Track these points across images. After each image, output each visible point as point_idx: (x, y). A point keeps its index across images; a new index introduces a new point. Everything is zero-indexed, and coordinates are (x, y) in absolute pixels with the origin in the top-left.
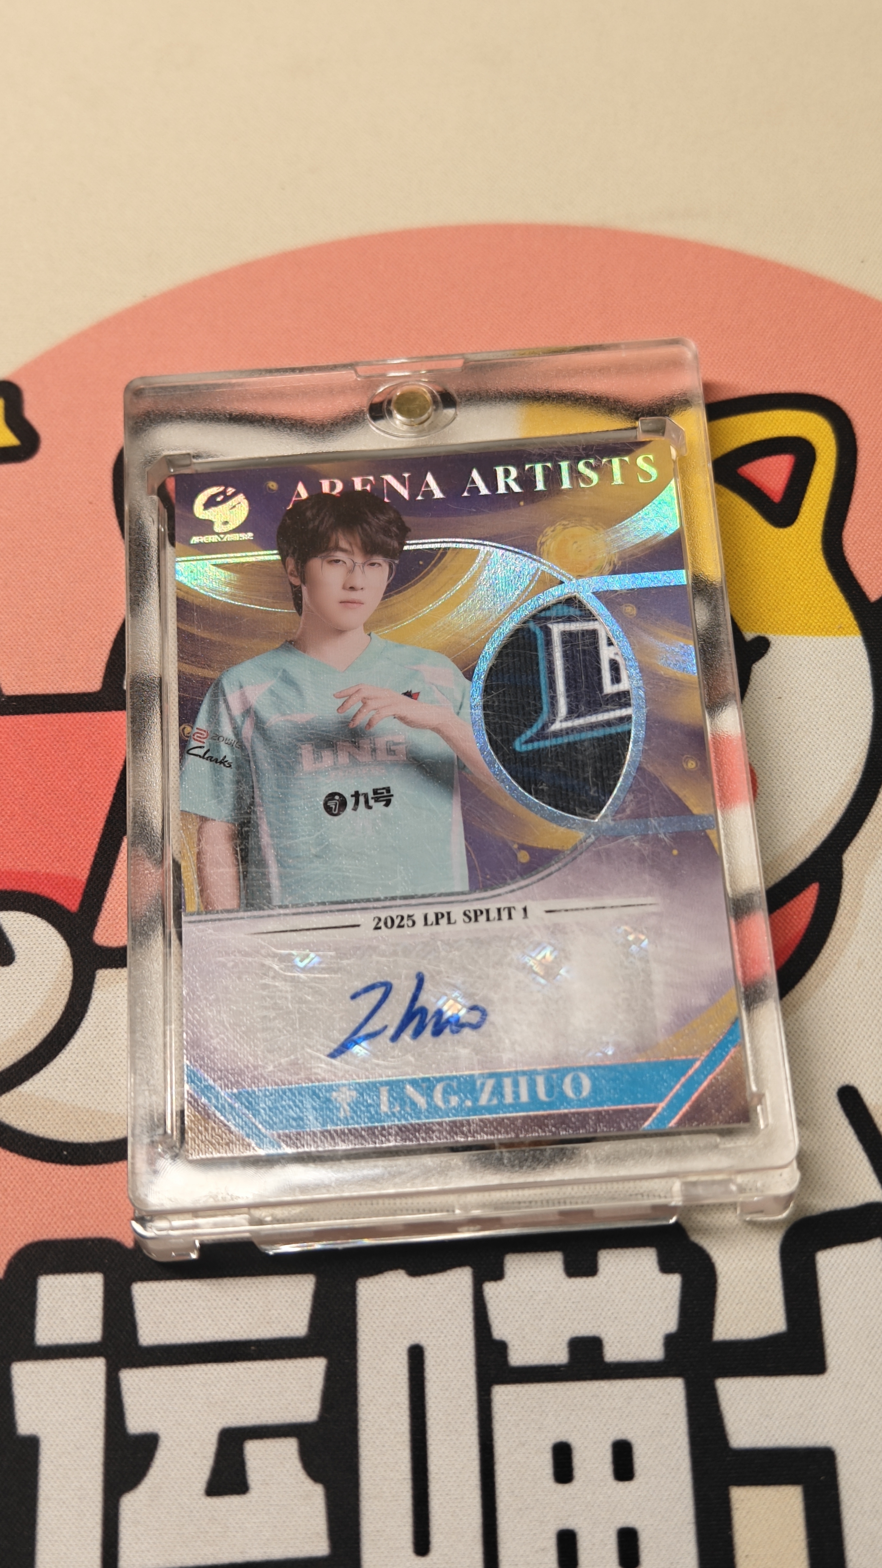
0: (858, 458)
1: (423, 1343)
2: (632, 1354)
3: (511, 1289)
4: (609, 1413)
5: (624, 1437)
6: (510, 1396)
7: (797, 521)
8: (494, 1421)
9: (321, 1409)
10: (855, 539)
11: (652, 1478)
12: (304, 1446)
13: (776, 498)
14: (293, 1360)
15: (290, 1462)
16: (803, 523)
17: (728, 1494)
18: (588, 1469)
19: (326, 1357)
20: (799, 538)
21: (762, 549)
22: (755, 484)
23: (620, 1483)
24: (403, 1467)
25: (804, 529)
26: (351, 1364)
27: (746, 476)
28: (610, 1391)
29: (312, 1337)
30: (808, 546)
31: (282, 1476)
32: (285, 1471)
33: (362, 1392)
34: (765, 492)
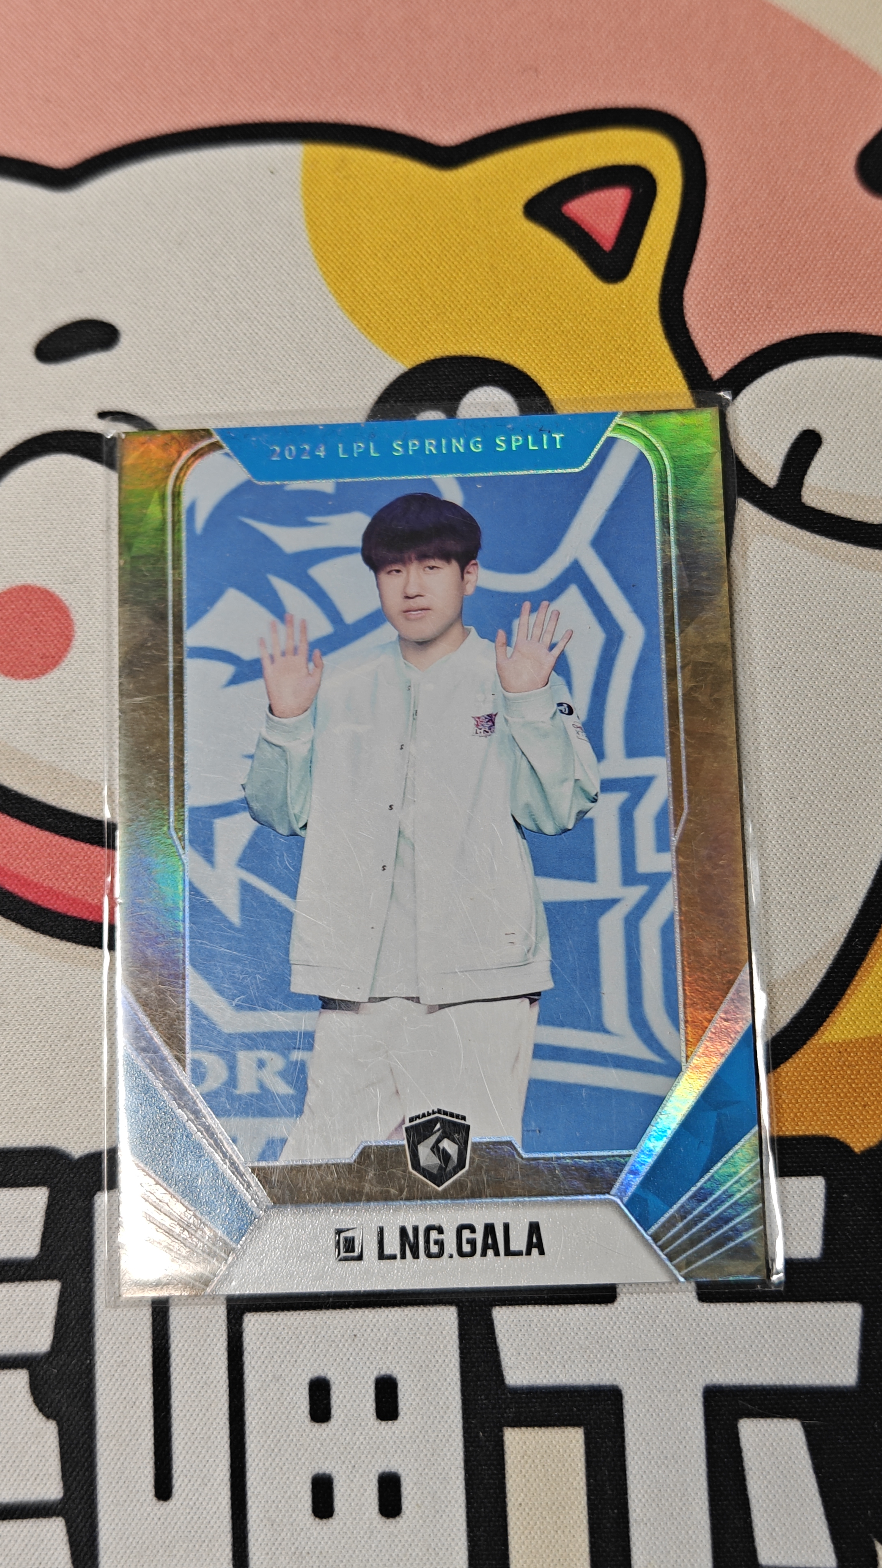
0: (707, 193)
4: (373, 1345)
5: (389, 1373)
6: (263, 1326)
7: (630, 274)
8: (246, 1354)
9: (54, 1338)
10: (698, 299)
11: (419, 1417)
12: (36, 1379)
13: (607, 245)
14: (23, 1284)
15: (20, 1396)
16: (637, 277)
17: (502, 1436)
18: (348, 1407)
19: (59, 1280)
20: (631, 297)
21: (587, 311)
22: (583, 226)
23: (383, 1423)
24: (144, 1403)
25: (638, 285)
26: (88, 1289)
27: (572, 215)
28: (374, 1320)
29: (45, 1258)
30: (642, 308)
31: (11, 1411)
32: (15, 1406)
33: (100, 1320)
34: (594, 237)
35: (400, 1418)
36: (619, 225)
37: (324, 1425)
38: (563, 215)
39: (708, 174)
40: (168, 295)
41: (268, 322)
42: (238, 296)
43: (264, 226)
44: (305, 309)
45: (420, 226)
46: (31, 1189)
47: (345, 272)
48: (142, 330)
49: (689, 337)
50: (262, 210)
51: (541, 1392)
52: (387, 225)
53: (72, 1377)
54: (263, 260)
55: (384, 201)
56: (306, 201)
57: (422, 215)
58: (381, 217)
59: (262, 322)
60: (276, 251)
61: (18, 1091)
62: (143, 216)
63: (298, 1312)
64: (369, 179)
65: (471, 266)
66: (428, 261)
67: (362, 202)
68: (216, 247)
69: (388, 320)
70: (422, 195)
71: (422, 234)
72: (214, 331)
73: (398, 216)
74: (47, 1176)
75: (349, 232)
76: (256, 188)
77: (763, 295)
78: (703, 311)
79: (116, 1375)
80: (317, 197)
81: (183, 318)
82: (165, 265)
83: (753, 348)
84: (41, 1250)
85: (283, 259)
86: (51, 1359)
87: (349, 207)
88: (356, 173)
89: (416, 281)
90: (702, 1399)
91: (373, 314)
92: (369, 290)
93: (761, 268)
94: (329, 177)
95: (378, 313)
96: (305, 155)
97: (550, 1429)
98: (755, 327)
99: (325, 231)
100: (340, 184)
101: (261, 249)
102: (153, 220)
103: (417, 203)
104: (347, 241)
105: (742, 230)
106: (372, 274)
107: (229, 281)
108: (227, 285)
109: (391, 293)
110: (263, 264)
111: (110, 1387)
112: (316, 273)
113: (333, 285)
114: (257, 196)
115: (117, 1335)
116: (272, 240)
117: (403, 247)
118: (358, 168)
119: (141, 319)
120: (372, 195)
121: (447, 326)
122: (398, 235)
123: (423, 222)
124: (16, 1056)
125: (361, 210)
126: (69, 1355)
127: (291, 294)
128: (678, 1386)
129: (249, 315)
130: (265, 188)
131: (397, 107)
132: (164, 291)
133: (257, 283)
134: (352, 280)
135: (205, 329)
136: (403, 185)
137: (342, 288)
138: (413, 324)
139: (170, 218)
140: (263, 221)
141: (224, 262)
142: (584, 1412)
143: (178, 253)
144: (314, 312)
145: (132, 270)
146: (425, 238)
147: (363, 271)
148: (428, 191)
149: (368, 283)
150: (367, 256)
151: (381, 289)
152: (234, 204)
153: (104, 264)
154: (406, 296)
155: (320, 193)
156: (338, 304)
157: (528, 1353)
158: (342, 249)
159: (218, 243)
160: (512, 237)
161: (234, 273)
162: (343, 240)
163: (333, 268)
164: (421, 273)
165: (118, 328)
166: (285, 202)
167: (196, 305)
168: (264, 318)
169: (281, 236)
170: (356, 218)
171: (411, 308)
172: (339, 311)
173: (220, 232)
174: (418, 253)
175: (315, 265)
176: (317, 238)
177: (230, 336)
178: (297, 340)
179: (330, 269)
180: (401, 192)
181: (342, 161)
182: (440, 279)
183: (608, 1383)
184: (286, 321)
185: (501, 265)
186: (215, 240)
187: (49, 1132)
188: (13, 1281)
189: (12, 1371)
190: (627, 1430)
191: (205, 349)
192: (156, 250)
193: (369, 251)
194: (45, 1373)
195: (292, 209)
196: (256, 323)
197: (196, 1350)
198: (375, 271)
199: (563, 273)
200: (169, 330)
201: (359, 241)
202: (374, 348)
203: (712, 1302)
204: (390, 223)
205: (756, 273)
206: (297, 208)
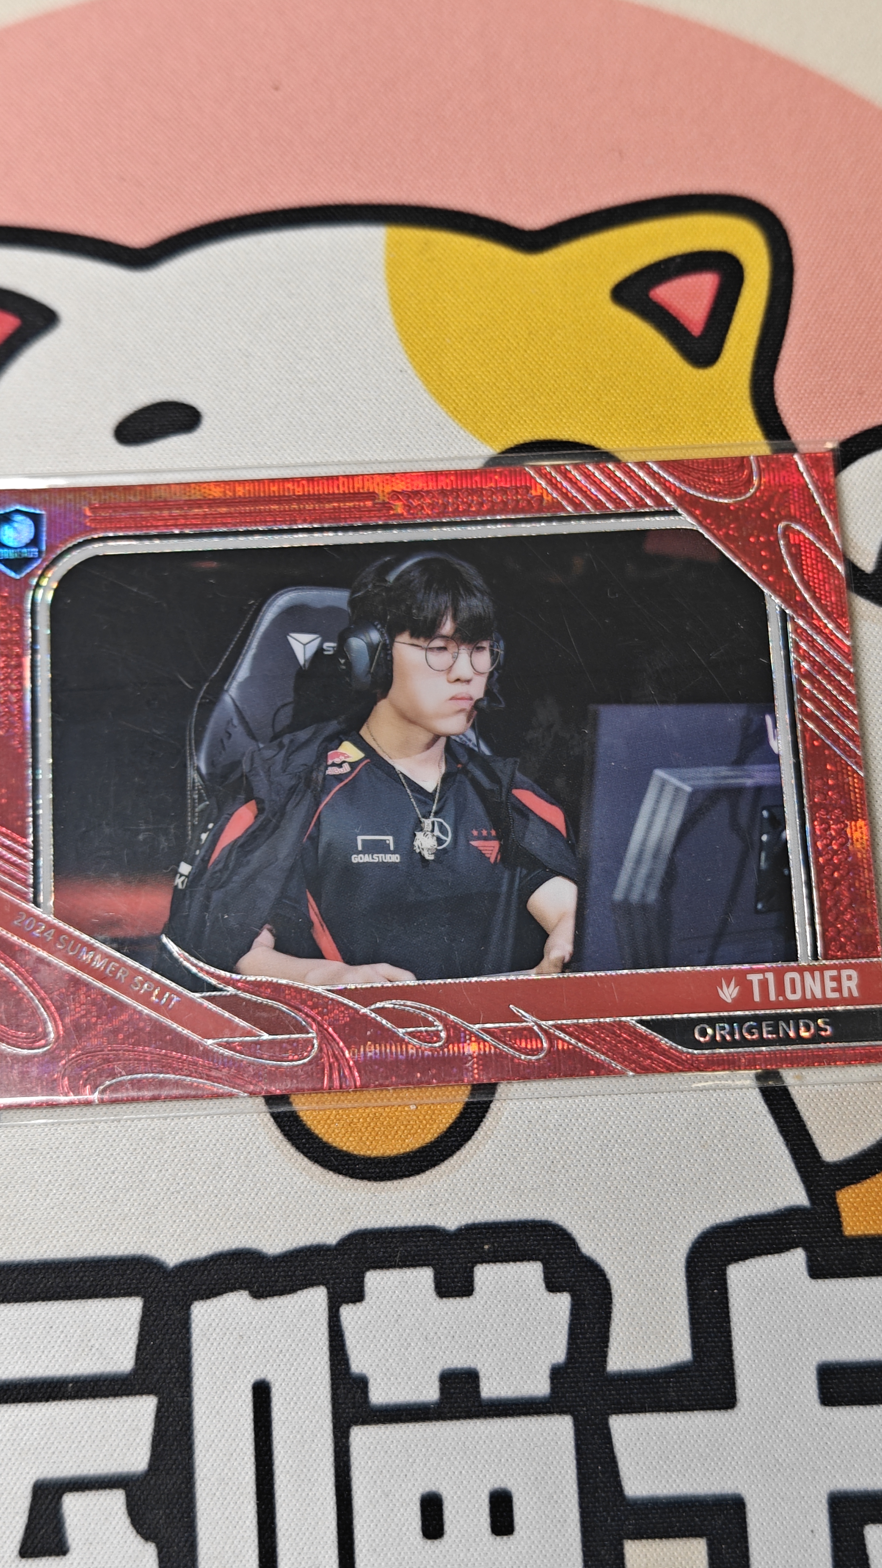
0: (795, 280)
1: (270, 1378)
2: (512, 1388)
3: (372, 1312)
4: (486, 1457)
5: (503, 1486)
6: (371, 1440)
7: (720, 360)
8: (353, 1469)
9: (152, 1455)
10: (789, 384)
11: (535, 1532)
12: (133, 1500)
13: (695, 330)
14: (118, 1399)
15: (117, 1518)
16: (726, 362)
17: (622, 1549)
18: (462, 1522)
19: (156, 1395)
20: (721, 382)
21: (677, 396)
22: (671, 311)
23: (498, 1538)
24: (248, 1523)
25: (728, 370)
26: (186, 1404)
27: (659, 300)
28: (487, 1432)
29: (140, 1372)
30: (732, 393)
31: (107, 1533)
32: (111, 1528)
33: (199, 1436)
34: (682, 321)
35: (515, 1533)
36: (707, 310)
37: (437, 1542)
38: (650, 300)
39: (795, 261)
40: (250, 377)
41: (354, 406)
42: (322, 379)
43: (347, 308)
44: (391, 392)
45: (506, 310)
46: (124, 1300)
47: (431, 355)
48: (224, 412)
49: (781, 422)
50: (345, 293)
51: (662, 1503)
52: (473, 308)
53: (170, 1497)
54: (346, 342)
55: (469, 284)
56: (389, 283)
57: (508, 298)
58: (465, 300)
59: (347, 405)
60: (361, 334)
61: (108, 1197)
62: (224, 297)
63: (407, 1424)
64: (453, 263)
65: (559, 350)
66: (515, 344)
67: (447, 285)
68: (298, 329)
69: (476, 404)
70: (507, 279)
71: (508, 317)
72: (298, 414)
73: (483, 299)
74: (140, 1286)
75: (434, 316)
76: (338, 270)
77: (853, 381)
78: (794, 396)
79: (218, 1494)
80: (401, 280)
81: (266, 400)
82: (246, 347)
83: (845, 433)
84: (136, 1364)
85: (368, 342)
86: (148, 1478)
87: (433, 289)
88: (440, 256)
89: (503, 365)
90: (826, 1506)
91: (459, 397)
92: (455, 373)
93: (851, 354)
94: (413, 260)
95: (465, 396)
96: (388, 238)
97: (671, 1540)
98: (847, 412)
99: (409, 314)
100: (423, 267)
101: (345, 331)
102: (233, 301)
103: (503, 287)
104: (432, 324)
105: (830, 316)
106: (459, 357)
107: (313, 363)
108: (311, 368)
109: (477, 377)
110: (347, 347)
111: (211, 1506)
112: (401, 356)
113: (418, 368)
114: (339, 277)
115: (218, 1451)
116: (356, 323)
117: (489, 330)
118: (442, 252)
119: (223, 401)
120: (455, 277)
121: (535, 410)
122: (484, 319)
123: (508, 306)
124: (105, 1160)
125: (446, 293)
126: (168, 1474)
127: (377, 377)
128: (802, 1492)
129: (334, 398)
130: (348, 270)
131: (480, 190)
132: (246, 373)
133: (341, 366)
134: (439, 363)
135: (289, 411)
136: (488, 268)
137: (428, 371)
138: (501, 408)
139: (251, 299)
140: (346, 304)
141: (307, 344)
142: (706, 1523)
143: (260, 335)
144: (401, 396)
145: (213, 352)
146: (511, 322)
147: (449, 355)
148: (513, 274)
149: (454, 366)
150: (453, 339)
151: (468, 373)
152: (317, 286)
153: (184, 345)
154: (494, 380)
155: (404, 276)
156: (424, 387)
157: (647, 1463)
158: (427, 332)
159: (301, 325)
160: (600, 322)
161: (318, 355)
162: (428, 323)
163: (418, 351)
164: (508, 356)
165: (199, 410)
166: (368, 284)
167: (280, 387)
168: (349, 401)
169: (365, 319)
170: (441, 301)
171: (499, 392)
172: (425, 395)
173: (302, 314)
174: (504, 336)
175: (400, 348)
176: (401, 321)
177: (315, 419)
178: (383, 423)
179: (415, 352)
180: (485, 276)
181: (426, 244)
182: (527, 363)
183: (730, 1492)
184: (371, 404)
185: (589, 349)
186: (297, 322)
187: (142, 1239)
188: (107, 1396)
189: (108, 1491)
190: (750, 1540)
191: (289, 432)
192: (237, 331)
193: (455, 334)
194: (142, 1493)
195: (376, 292)
196: (341, 406)
197: (301, 1467)
198: (462, 354)
199: (652, 358)
200: (252, 413)
201: (444, 324)
202: (462, 432)
203: (833, 1405)
204: (475, 307)
205: (845, 359)
206: (381, 291)
